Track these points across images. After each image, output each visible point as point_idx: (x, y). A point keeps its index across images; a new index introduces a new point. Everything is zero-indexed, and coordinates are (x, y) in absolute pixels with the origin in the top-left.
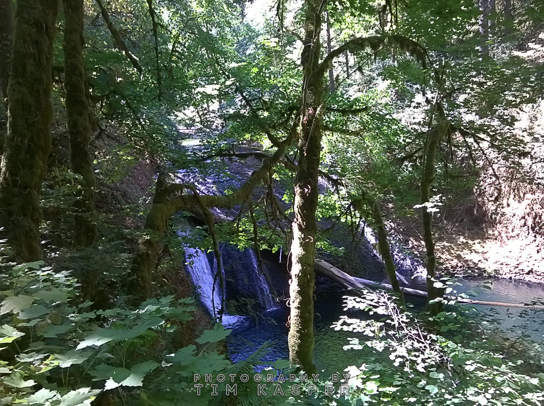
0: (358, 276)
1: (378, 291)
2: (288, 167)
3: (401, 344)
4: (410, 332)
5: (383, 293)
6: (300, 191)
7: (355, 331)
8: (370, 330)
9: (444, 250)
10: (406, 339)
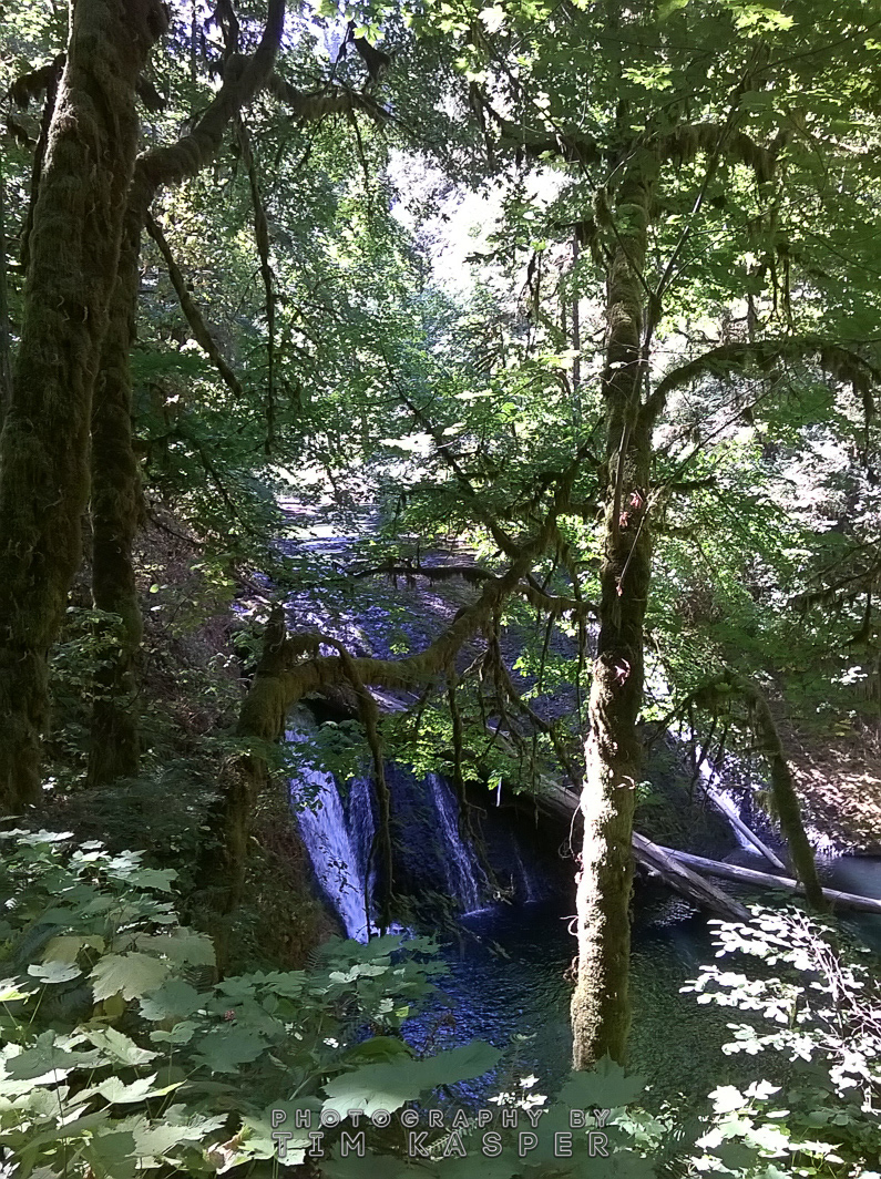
0: (670, 844)
1: (786, 911)
2: (536, 600)
3: (848, 1043)
4: (868, 1015)
5: (797, 917)
6: (603, 672)
7: (743, 1006)
8: (778, 1007)
9: (864, 794)
10: (859, 1030)
